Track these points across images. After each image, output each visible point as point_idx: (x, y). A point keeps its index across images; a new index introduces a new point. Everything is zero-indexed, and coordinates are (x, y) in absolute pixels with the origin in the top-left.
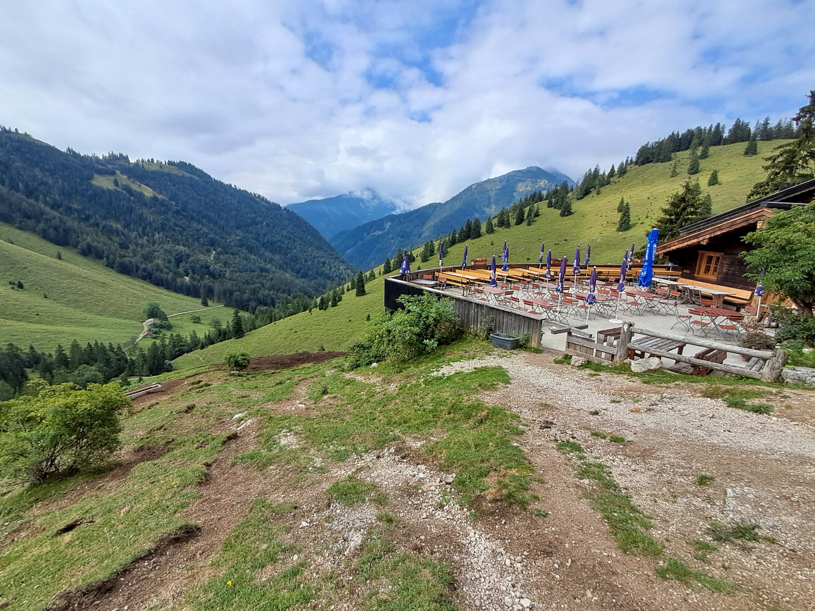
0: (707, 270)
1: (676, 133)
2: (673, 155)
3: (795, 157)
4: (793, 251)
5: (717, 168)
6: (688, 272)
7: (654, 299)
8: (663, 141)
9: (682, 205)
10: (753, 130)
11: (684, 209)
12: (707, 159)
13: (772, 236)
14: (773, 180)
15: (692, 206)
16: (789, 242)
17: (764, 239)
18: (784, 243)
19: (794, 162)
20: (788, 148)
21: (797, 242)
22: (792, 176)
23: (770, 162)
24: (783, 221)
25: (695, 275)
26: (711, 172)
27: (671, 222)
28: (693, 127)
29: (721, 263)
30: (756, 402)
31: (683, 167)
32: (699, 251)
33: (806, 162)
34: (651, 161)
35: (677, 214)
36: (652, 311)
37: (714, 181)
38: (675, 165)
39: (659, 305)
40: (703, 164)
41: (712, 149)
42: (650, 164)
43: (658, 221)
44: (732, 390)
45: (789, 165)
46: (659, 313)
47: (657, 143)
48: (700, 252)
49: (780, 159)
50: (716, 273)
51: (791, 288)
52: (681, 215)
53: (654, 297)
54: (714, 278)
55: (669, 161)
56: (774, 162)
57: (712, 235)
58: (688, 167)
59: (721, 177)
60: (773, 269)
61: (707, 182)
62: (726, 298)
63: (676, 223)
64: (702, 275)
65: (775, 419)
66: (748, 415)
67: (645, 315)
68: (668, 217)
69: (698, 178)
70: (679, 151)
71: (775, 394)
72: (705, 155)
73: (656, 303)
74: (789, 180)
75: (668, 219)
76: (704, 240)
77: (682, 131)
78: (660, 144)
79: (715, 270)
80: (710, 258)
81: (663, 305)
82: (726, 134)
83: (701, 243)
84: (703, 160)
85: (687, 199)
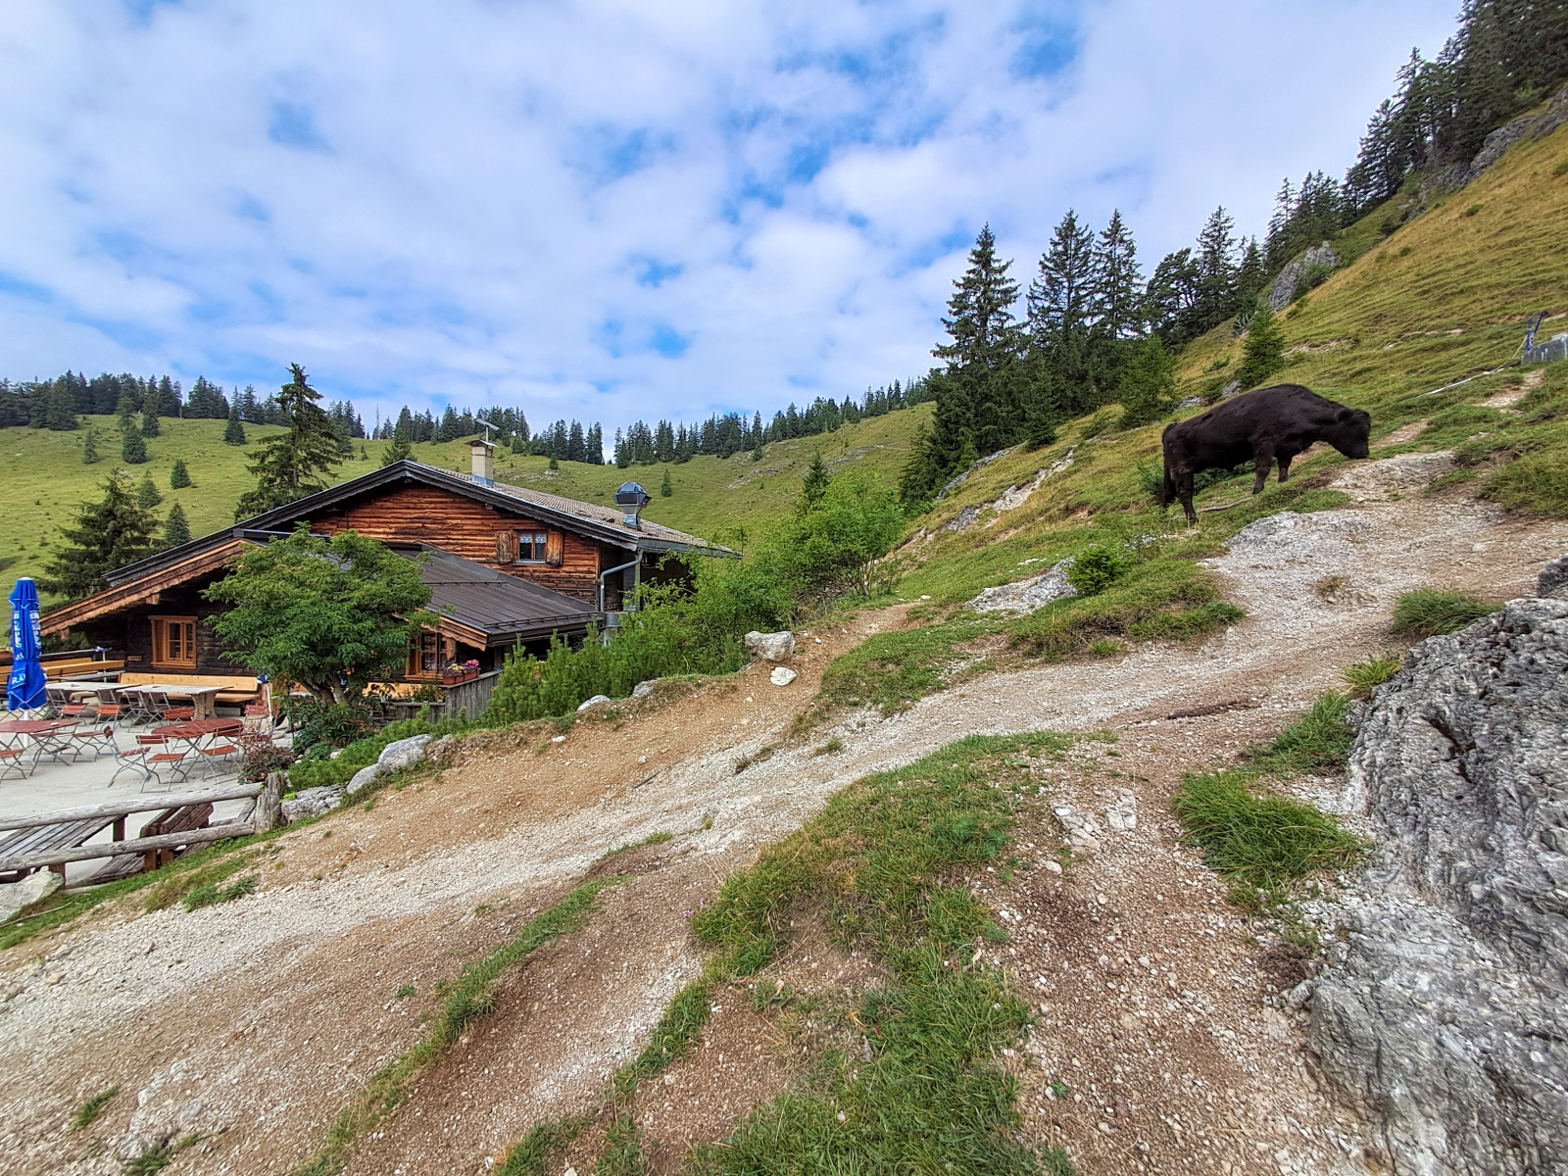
0: (175, 651)
1: (76, 374)
2: (79, 419)
3: (290, 458)
4: (280, 609)
5: (182, 458)
6: (137, 659)
7: (61, 730)
8: (47, 385)
9: (110, 525)
10: (231, 402)
11: (117, 532)
12: (159, 438)
13: (247, 588)
14: (268, 490)
15: (133, 526)
16: (272, 596)
17: (237, 594)
18: (265, 597)
19: (292, 466)
20: (278, 443)
21: (283, 595)
22: (295, 487)
23: (258, 461)
24: (259, 563)
25: (154, 663)
26: (174, 463)
27: (92, 557)
28: (116, 373)
29: (197, 635)
30: (233, 880)
31: (109, 445)
32: (150, 617)
33: (308, 467)
34: (25, 424)
35: (103, 543)
36: (60, 759)
37: (181, 480)
38: (90, 437)
39: (75, 742)
40: (152, 446)
41: (164, 422)
42: (25, 430)
43: (61, 557)
44: (197, 876)
45: (285, 468)
46: (78, 758)
47: (30, 385)
48: (152, 618)
49: (271, 459)
50: (193, 654)
51: (293, 668)
52: (113, 543)
53: (57, 727)
54: (190, 664)
55: (74, 429)
56: (262, 461)
57: (166, 587)
58: (121, 447)
59: (193, 474)
60: (262, 640)
61: (169, 480)
62: (218, 695)
63: (106, 560)
64: (167, 661)
65: (261, 895)
66: (219, 910)
67: (39, 774)
68: (83, 547)
69: (148, 472)
70: (92, 413)
71: (264, 853)
72: (152, 431)
73: (65, 739)
74: (291, 493)
75: (82, 553)
76: (152, 595)
77: (91, 375)
78: (42, 392)
79: (189, 648)
80: (175, 629)
81: (86, 740)
82: (185, 400)
83: (148, 601)
84: (151, 440)
85: (118, 513)
